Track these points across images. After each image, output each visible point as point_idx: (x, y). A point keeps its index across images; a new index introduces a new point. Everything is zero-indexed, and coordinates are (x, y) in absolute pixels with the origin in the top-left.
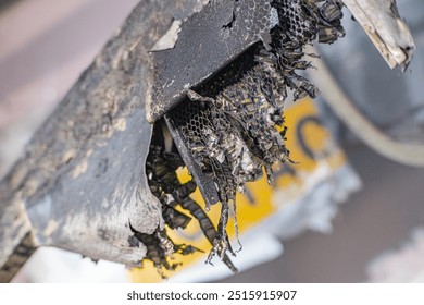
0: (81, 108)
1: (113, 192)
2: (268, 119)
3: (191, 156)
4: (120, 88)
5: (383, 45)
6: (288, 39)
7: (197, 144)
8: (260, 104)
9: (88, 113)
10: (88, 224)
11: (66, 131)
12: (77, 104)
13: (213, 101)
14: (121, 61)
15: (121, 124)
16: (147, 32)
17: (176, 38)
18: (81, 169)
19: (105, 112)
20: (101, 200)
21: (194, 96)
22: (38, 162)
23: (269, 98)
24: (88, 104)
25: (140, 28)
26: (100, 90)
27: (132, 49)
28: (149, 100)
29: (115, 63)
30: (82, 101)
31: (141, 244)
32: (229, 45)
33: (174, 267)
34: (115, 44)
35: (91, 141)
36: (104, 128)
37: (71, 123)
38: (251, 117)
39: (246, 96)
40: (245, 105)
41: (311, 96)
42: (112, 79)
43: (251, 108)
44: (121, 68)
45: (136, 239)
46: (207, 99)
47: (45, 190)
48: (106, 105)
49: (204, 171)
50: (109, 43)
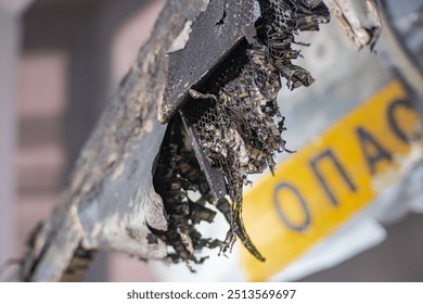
0: (121, 113)
1: (136, 192)
2: (260, 111)
3: (202, 152)
4: (148, 91)
5: (349, 28)
6: (274, 31)
7: (208, 140)
8: (255, 96)
9: (125, 118)
10: (119, 225)
11: (110, 136)
12: (118, 109)
13: (215, 97)
14: (150, 65)
15: (149, 126)
16: (168, 35)
17: (187, 38)
18: (120, 171)
19: (138, 115)
20: (128, 200)
21: (195, 94)
22: (91, 167)
23: (262, 90)
24: (126, 108)
25: (163, 31)
26: (134, 95)
27: (157, 52)
28: (160, 101)
29: (145, 67)
30: (122, 106)
31: (160, 241)
32: (222, 42)
33: (202, 260)
34: (146, 49)
35: (128, 144)
36: (137, 131)
37: (114, 128)
38: (248, 110)
39: (243, 90)
40: (242, 99)
41: (304, 84)
42: (143, 83)
43: (248, 101)
44: (149, 72)
45: (154, 236)
46: (208, 96)
47: (93, 194)
48: (138, 108)
49: (214, 166)
50: (142, 49)
